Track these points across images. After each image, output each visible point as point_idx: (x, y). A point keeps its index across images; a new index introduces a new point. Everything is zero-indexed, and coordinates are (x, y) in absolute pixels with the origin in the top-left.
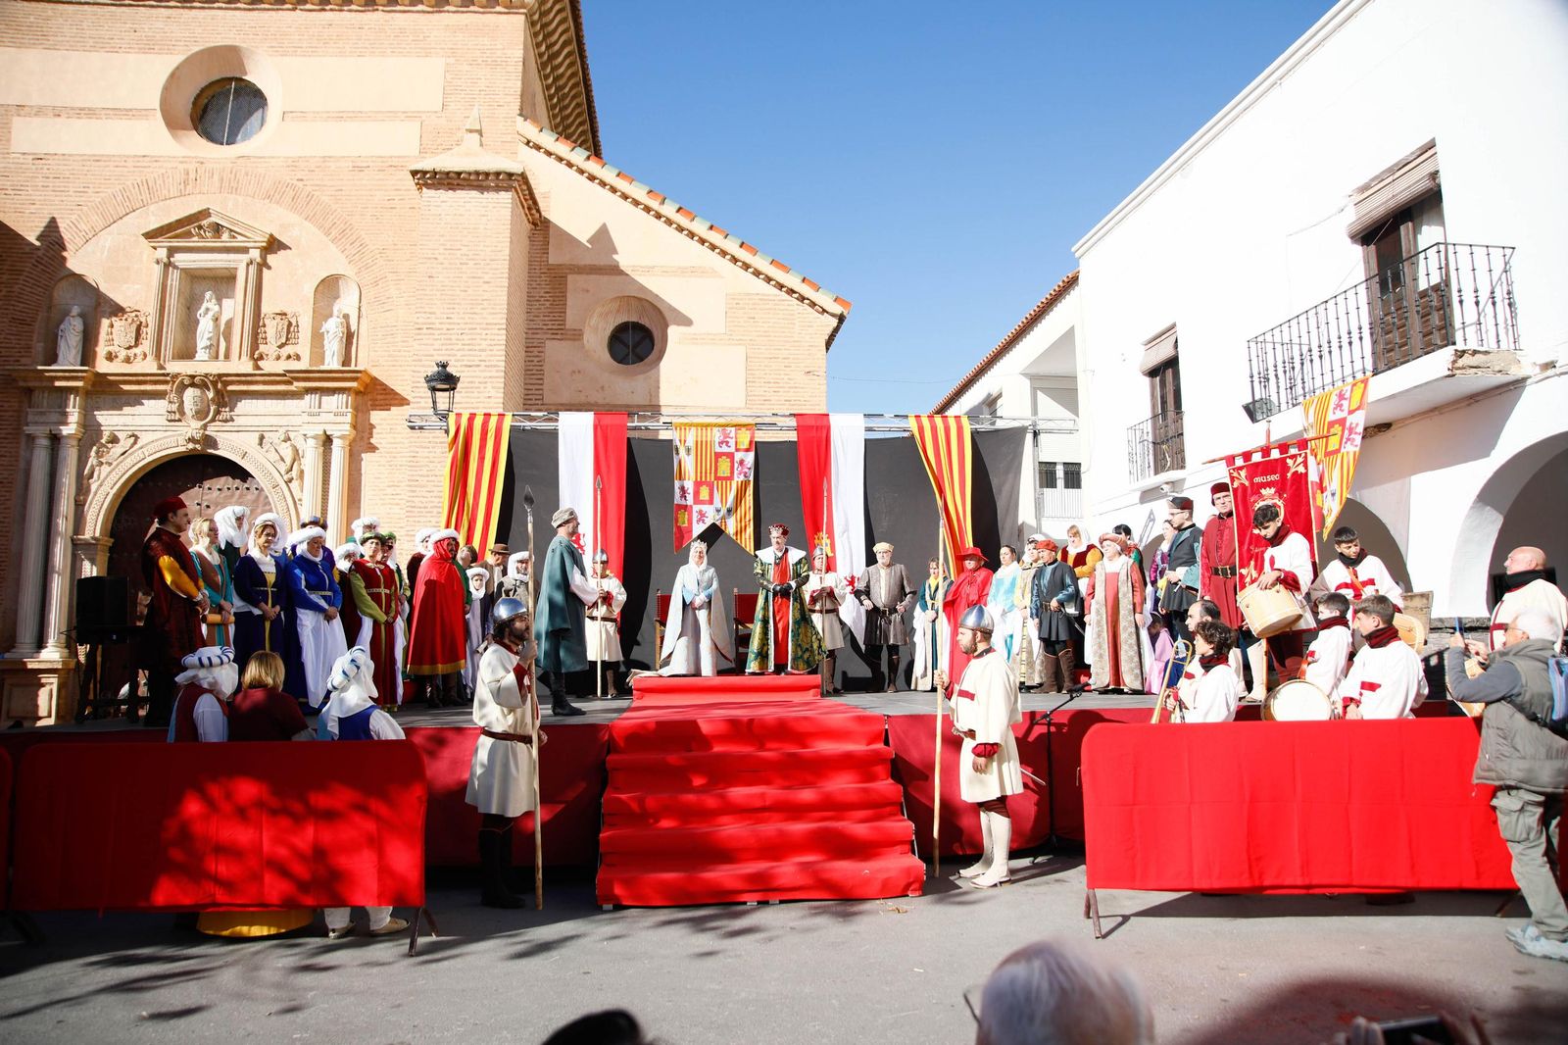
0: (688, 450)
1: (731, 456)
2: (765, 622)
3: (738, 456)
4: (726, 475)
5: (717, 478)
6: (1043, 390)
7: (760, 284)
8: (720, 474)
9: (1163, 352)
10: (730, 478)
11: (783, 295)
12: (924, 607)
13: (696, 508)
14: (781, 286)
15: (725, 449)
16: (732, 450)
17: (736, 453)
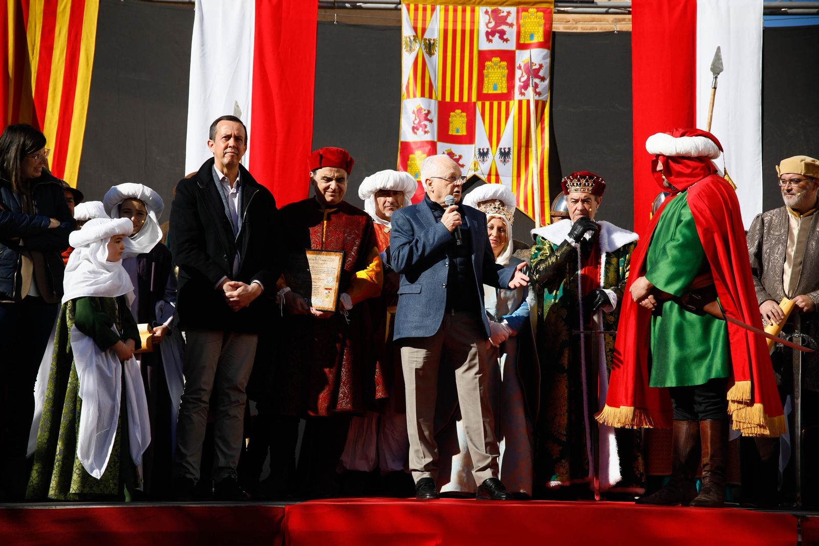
0: (430, 47)
1: (508, 57)
3: (522, 58)
4: (499, 92)
5: (482, 97)
8: (488, 89)
15: (497, 44)
16: (511, 46)
17: (517, 52)
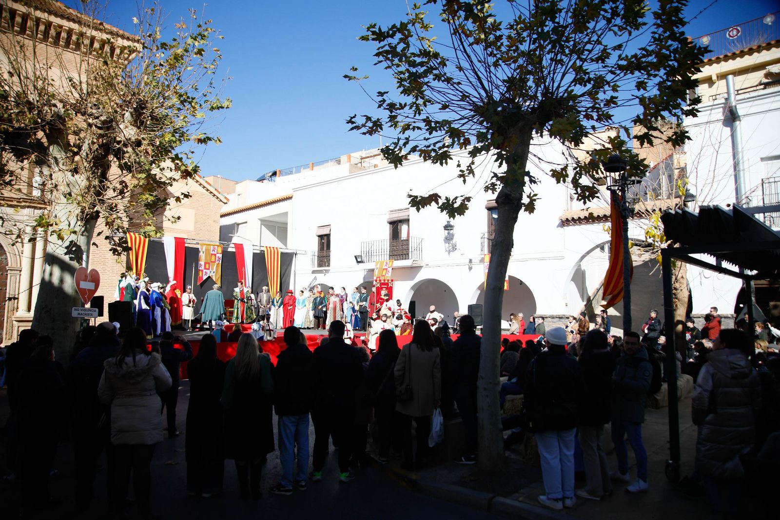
0: (203, 252)
1: (215, 255)
2: (238, 308)
5: (211, 262)
6: (263, 225)
7: (201, 188)
8: (212, 260)
9: (325, 231)
10: (215, 262)
11: (208, 193)
12: (275, 306)
13: (204, 271)
14: (208, 190)
15: (214, 253)
16: (216, 253)
